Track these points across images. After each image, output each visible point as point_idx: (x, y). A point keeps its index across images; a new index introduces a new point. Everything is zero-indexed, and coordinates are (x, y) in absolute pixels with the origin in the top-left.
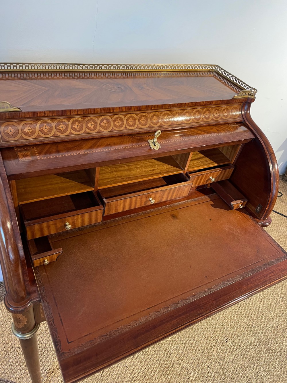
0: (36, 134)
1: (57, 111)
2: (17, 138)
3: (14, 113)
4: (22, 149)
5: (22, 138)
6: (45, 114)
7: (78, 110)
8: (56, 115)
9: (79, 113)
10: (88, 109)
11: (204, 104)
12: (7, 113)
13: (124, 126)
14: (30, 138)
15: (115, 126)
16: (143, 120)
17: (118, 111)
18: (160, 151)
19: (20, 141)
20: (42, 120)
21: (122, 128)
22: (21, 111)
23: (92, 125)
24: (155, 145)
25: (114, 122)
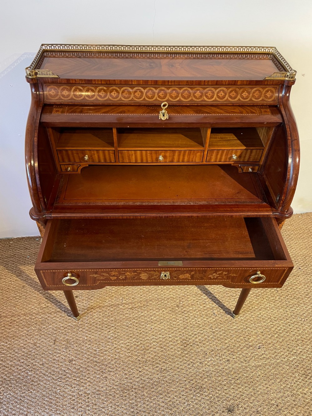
0: (70, 97)
1: (85, 80)
2: (56, 98)
3: (54, 79)
4: (59, 106)
5: (60, 99)
6: (76, 81)
7: (101, 80)
8: (84, 83)
9: (103, 83)
10: (109, 80)
11: (227, 83)
12: (49, 79)
13: (143, 98)
14: (66, 99)
15: (135, 96)
16: (162, 94)
17: (136, 83)
18: (166, 122)
19: (58, 101)
20: (75, 87)
21: (141, 99)
22: (59, 78)
23: (115, 94)
24: (164, 116)
25: (134, 94)
